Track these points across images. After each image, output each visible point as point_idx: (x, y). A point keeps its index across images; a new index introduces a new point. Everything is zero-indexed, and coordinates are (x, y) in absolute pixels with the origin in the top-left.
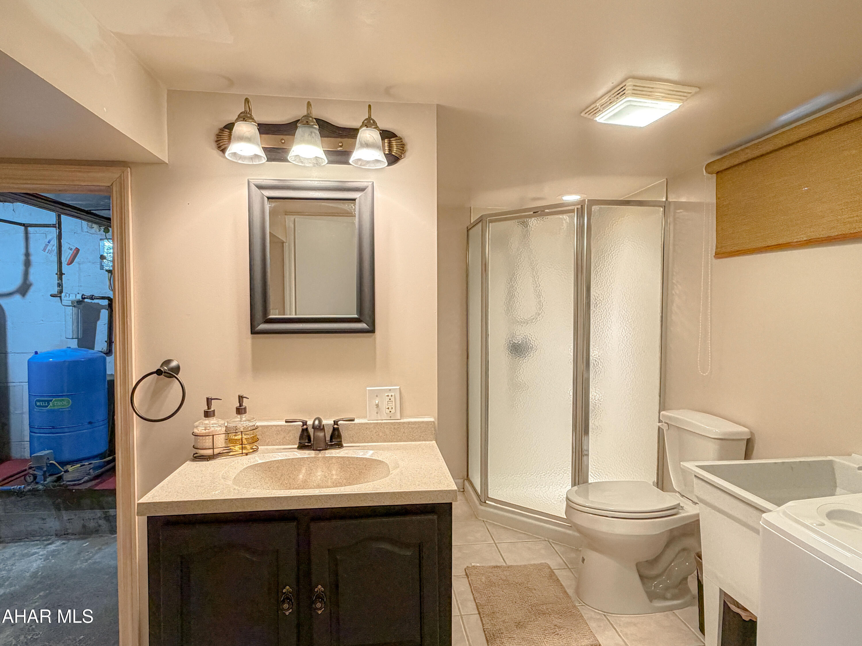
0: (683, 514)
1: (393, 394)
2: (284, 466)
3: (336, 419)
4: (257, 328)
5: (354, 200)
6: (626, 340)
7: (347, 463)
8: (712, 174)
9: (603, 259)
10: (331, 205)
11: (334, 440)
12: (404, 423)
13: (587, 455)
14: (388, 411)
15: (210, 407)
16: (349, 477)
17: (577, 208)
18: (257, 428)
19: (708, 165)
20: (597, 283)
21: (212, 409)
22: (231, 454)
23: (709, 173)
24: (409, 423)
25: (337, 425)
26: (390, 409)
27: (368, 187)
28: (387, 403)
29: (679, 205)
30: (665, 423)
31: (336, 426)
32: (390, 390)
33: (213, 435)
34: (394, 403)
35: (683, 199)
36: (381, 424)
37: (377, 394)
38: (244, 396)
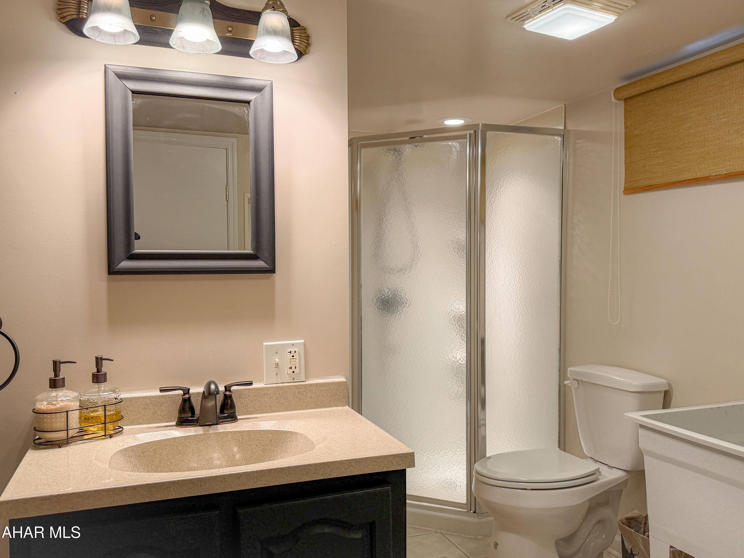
0: (602, 480)
1: (296, 350)
2: (164, 448)
3: (227, 383)
4: (118, 267)
5: (248, 102)
6: (523, 288)
7: (247, 438)
8: (620, 100)
9: (498, 194)
10: (217, 107)
11: (225, 412)
12: (311, 385)
13: (485, 425)
14: (290, 371)
15: (58, 374)
16: (249, 457)
17: (470, 134)
18: (121, 401)
19: (617, 91)
20: (492, 222)
21: (61, 377)
22: (86, 437)
23: (617, 99)
24: (317, 385)
25: (230, 391)
26: (293, 369)
27: (266, 86)
28: (288, 361)
29: (581, 135)
30: (575, 380)
31: (228, 393)
32: (293, 345)
33: (67, 412)
34: (297, 361)
35: (585, 128)
36: (283, 388)
37: (276, 350)
38: (103, 358)
